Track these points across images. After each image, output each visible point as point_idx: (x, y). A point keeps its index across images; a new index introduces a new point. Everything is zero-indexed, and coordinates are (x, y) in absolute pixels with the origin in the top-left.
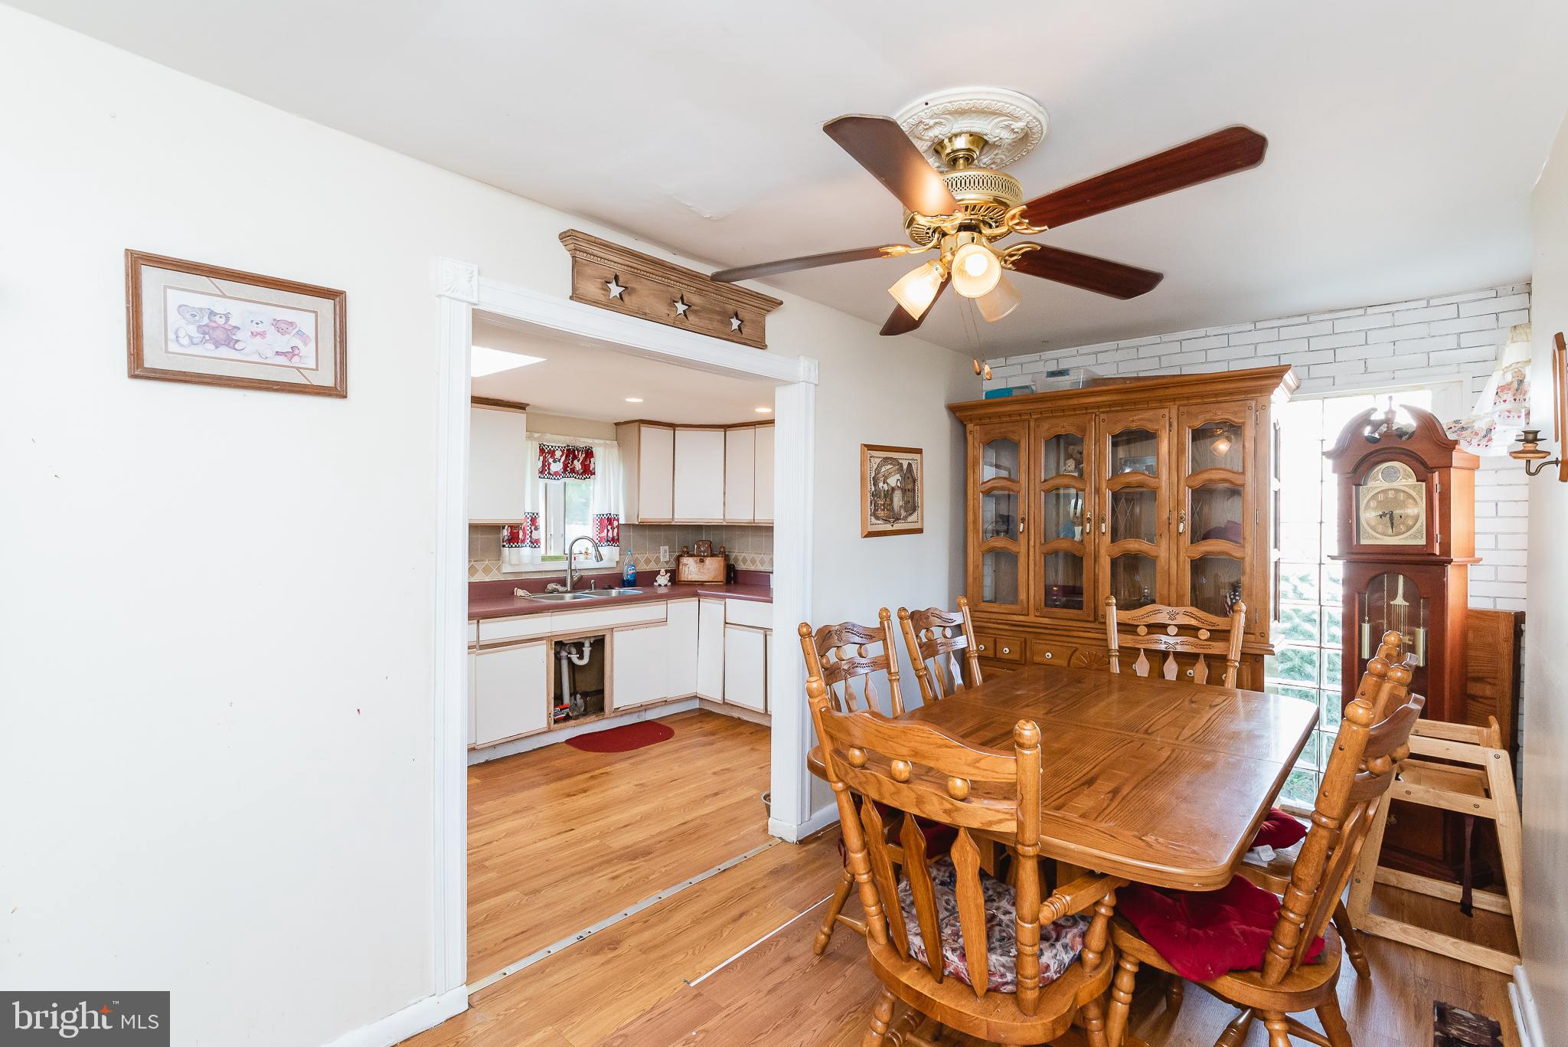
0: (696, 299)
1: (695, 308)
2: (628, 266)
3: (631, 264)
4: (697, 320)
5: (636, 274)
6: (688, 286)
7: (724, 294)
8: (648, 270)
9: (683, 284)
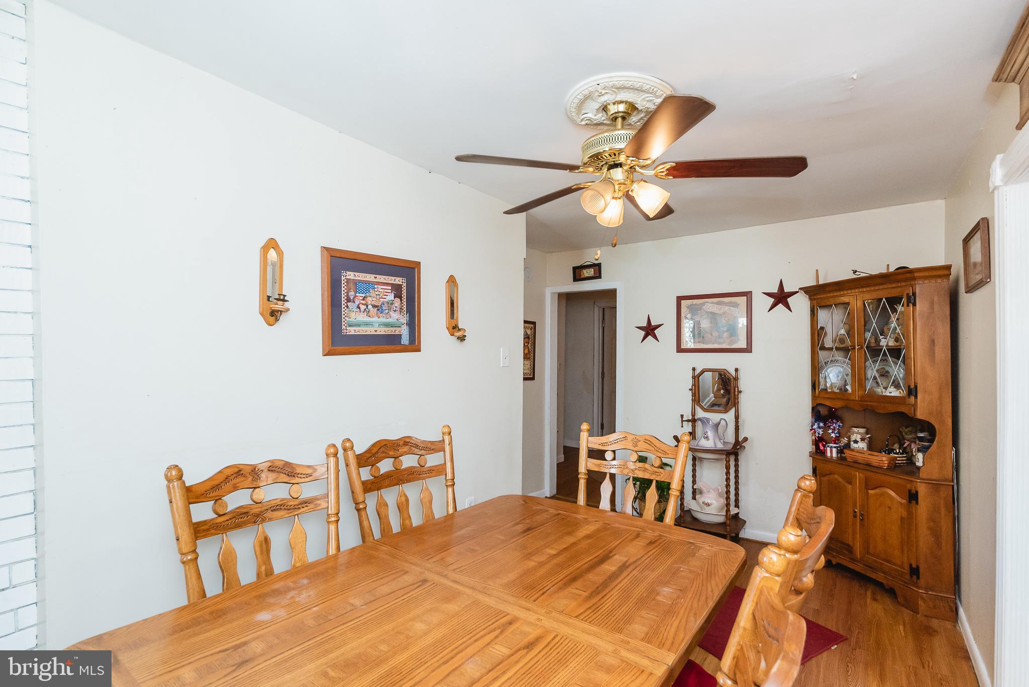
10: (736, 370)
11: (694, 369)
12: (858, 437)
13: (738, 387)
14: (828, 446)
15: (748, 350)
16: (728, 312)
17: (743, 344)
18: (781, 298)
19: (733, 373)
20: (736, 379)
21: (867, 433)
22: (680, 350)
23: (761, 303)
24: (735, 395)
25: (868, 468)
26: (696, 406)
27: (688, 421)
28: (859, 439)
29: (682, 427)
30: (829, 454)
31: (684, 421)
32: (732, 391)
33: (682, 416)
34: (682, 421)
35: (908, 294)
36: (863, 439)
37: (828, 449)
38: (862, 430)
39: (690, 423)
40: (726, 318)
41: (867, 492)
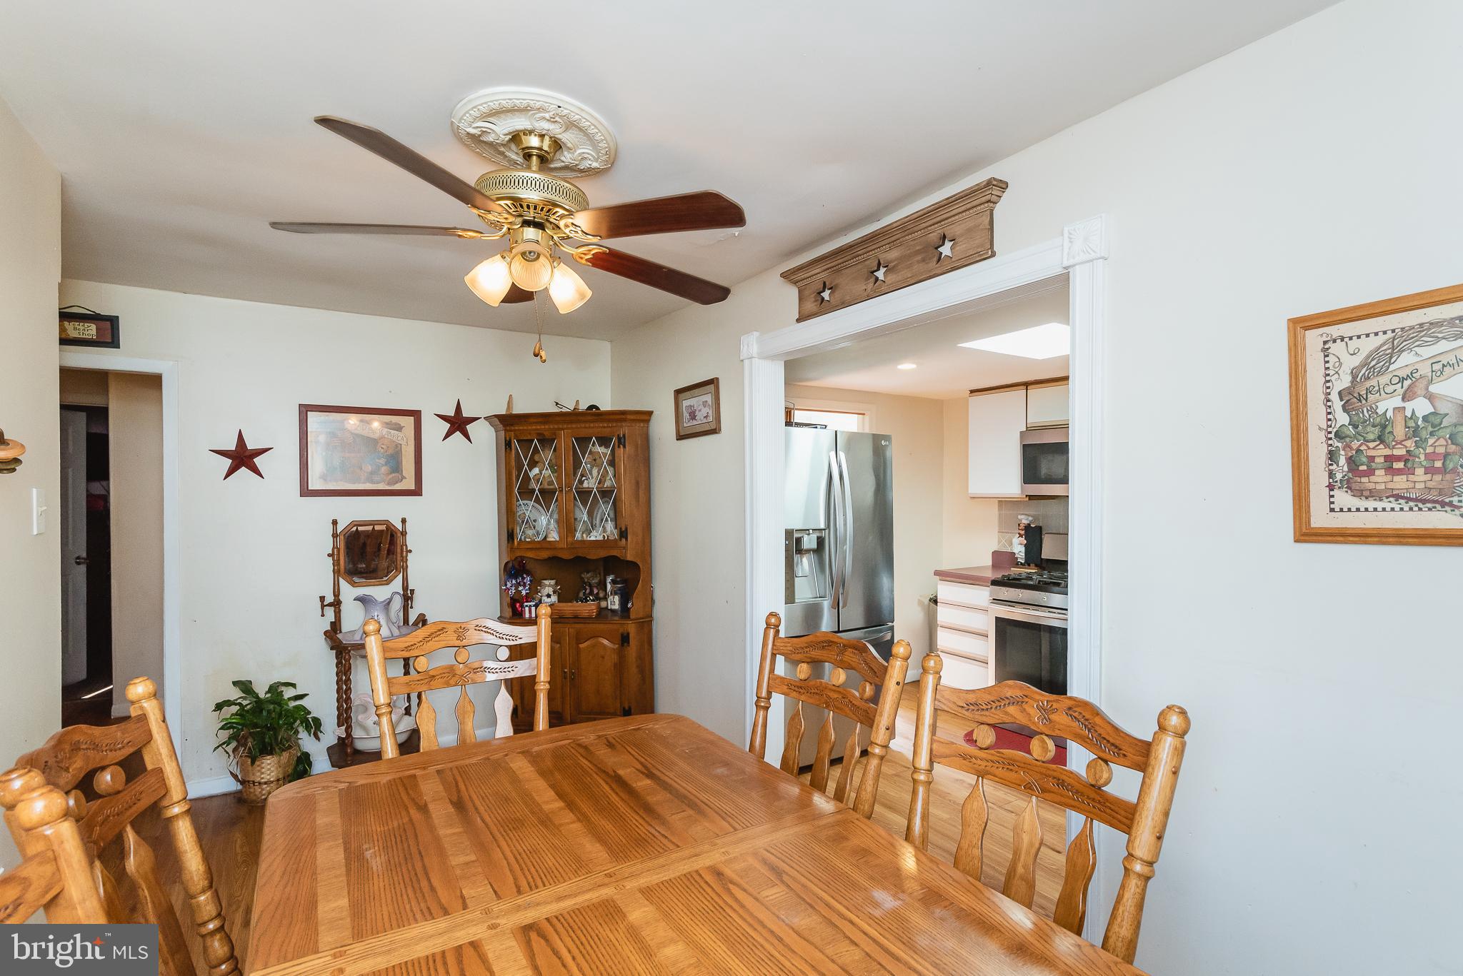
0: (893, 255)
1: (893, 264)
2: (828, 269)
3: (826, 267)
4: (895, 276)
5: (837, 271)
6: (879, 247)
7: (916, 229)
8: (840, 261)
9: (874, 250)
10: (404, 521)
11: (335, 523)
12: (550, 590)
13: (406, 546)
14: (527, 606)
15: (417, 492)
16: (386, 436)
17: (409, 484)
18: (458, 423)
19: (399, 527)
20: (404, 533)
21: (557, 584)
22: (306, 492)
23: (434, 429)
24: (402, 556)
25: (576, 620)
26: (341, 579)
27: (330, 605)
28: (551, 593)
29: (323, 615)
30: (527, 615)
31: (326, 606)
32: (399, 550)
33: (322, 599)
34: (323, 606)
35: (618, 435)
36: (554, 592)
37: (527, 609)
38: (553, 582)
39: (332, 608)
40: (383, 444)
41: (578, 647)
